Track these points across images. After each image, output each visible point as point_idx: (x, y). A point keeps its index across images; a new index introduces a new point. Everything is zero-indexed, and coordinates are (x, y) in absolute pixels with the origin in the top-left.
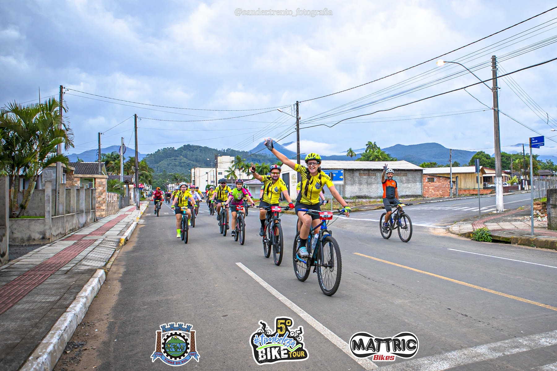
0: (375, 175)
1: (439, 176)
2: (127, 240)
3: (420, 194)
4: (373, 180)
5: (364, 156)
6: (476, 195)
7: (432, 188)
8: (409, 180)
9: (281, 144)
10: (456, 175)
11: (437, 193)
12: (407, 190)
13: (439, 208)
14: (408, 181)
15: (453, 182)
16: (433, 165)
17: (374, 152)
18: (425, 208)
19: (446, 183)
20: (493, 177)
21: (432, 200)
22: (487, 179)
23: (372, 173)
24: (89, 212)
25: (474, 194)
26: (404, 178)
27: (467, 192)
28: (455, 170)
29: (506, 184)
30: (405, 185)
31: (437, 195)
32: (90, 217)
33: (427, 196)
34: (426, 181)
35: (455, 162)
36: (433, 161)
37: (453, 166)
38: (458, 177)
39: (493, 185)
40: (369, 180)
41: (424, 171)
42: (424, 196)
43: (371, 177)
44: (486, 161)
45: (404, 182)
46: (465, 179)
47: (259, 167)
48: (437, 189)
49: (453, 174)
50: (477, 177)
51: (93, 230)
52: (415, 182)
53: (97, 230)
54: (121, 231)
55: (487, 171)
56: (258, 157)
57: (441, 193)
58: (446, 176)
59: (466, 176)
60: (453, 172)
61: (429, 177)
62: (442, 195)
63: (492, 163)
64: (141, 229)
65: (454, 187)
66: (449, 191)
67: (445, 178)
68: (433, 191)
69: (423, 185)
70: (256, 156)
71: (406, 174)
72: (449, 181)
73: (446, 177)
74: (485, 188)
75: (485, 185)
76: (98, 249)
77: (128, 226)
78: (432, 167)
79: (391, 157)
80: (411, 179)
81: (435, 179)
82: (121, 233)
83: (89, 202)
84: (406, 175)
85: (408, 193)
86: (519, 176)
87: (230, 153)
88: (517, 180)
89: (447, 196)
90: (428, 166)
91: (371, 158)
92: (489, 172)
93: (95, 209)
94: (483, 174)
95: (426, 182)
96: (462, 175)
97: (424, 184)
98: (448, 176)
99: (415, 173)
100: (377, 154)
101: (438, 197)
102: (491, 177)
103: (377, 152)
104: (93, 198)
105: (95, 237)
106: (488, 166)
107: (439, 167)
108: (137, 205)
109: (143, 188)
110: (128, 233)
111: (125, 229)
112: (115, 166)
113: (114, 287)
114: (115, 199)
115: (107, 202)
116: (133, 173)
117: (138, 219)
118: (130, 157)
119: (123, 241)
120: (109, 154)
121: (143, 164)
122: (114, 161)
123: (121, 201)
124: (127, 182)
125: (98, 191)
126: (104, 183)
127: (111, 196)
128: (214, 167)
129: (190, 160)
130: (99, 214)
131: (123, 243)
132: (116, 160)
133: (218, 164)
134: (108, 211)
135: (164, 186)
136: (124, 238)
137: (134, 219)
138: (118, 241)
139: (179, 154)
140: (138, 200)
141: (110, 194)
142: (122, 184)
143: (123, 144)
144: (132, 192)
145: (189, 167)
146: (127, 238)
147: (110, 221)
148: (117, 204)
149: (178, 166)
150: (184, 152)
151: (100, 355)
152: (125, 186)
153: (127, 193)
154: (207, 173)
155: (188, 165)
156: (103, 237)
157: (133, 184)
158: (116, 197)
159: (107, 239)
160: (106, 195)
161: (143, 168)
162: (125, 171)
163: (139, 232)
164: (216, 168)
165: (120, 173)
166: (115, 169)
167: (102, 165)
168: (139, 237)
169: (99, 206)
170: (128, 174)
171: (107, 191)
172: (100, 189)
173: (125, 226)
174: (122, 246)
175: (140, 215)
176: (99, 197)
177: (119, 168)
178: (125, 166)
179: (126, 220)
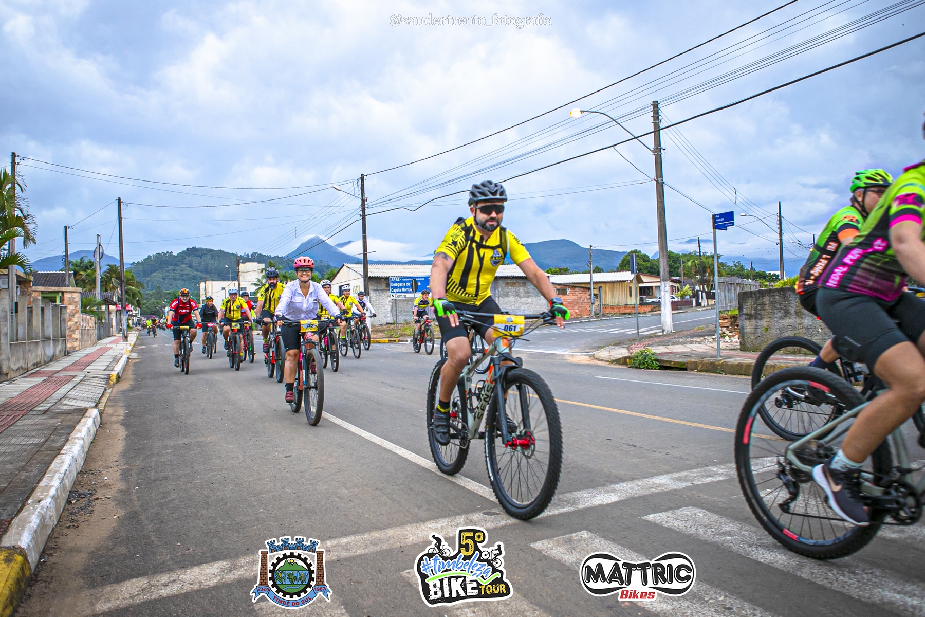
1: (573, 286)
2: (119, 377)
6: (629, 314)
8: (528, 292)
9: (332, 244)
10: (599, 285)
12: (527, 307)
13: (576, 331)
14: (527, 295)
15: (594, 295)
16: (563, 271)
19: (585, 296)
20: (654, 288)
22: (645, 291)
24: (58, 341)
25: (625, 312)
26: (521, 290)
27: (616, 310)
28: (598, 277)
29: (673, 298)
30: (524, 300)
32: (59, 348)
35: (597, 267)
36: (563, 265)
37: (593, 272)
38: (601, 287)
39: (655, 300)
44: (643, 265)
45: (522, 295)
46: (612, 291)
48: (571, 305)
49: (594, 283)
50: (630, 288)
51: (67, 365)
53: (72, 365)
54: (108, 366)
55: (644, 278)
57: (577, 311)
59: (614, 286)
60: (594, 280)
61: (558, 287)
62: (579, 315)
63: (651, 268)
64: (135, 365)
65: (597, 303)
66: (589, 309)
67: (582, 289)
71: (525, 283)
72: (588, 293)
73: (585, 287)
74: (642, 303)
75: (641, 299)
76: (81, 386)
77: (116, 360)
78: (562, 274)
80: (531, 291)
81: (568, 291)
82: (109, 367)
83: (57, 325)
84: (524, 285)
86: (693, 286)
87: (257, 258)
88: (690, 292)
89: (587, 315)
90: (556, 273)
92: (648, 281)
93: (65, 337)
94: (639, 283)
96: (608, 285)
98: (589, 286)
101: (573, 317)
102: (652, 287)
104: (63, 321)
105: (71, 373)
106: (646, 271)
107: (572, 273)
108: (124, 334)
109: (129, 311)
110: (118, 368)
111: (114, 364)
112: (87, 278)
113: (115, 431)
114: (92, 324)
115: (80, 328)
116: (114, 288)
117: (128, 352)
118: (109, 265)
119: (114, 378)
120: (76, 261)
121: (129, 275)
122: (85, 271)
123: (99, 329)
124: (107, 302)
125: (68, 311)
126: (76, 300)
127: (85, 320)
128: (235, 280)
129: (197, 270)
130: (71, 346)
131: (115, 381)
132: (88, 269)
133: (240, 273)
134: (82, 342)
135: (158, 310)
136: (114, 374)
137: (122, 352)
138: (106, 377)
139: (180, 261)
140: (125, 327)
141: (84, 316)
142: (99, 305)
143: (100, 245)
144: (113, 317)
145: (197, 280)
146: (118, 374)
147: (87, 355)
148: (94, 332)
149: (179, 280)
150: (188, 259)
151: (119, 504)
152: (104, 307)
153: (107, 316)
154: (223, 289)
155: (195, 278)
156: (84, 373)
157: (115, 304)
158: (93, 322)
159: (90, 375)
160: (79, 318)
161: (129, 282)
162: (102, 286)
163: (134, 368)
164: (239, 281)
165: (95, 288)
166: (86, 283)
167: (70, 275)
168: (135, 373)
169: (71, 333)
170: (106, 290)
171: (80, 312)
172: (71, 308)
173: (111, 360)
174: (114, 384)
175: (130, 348)
176: (70, 320)
177: (94, 281)
178: (102, 278)
179: (111, 352)
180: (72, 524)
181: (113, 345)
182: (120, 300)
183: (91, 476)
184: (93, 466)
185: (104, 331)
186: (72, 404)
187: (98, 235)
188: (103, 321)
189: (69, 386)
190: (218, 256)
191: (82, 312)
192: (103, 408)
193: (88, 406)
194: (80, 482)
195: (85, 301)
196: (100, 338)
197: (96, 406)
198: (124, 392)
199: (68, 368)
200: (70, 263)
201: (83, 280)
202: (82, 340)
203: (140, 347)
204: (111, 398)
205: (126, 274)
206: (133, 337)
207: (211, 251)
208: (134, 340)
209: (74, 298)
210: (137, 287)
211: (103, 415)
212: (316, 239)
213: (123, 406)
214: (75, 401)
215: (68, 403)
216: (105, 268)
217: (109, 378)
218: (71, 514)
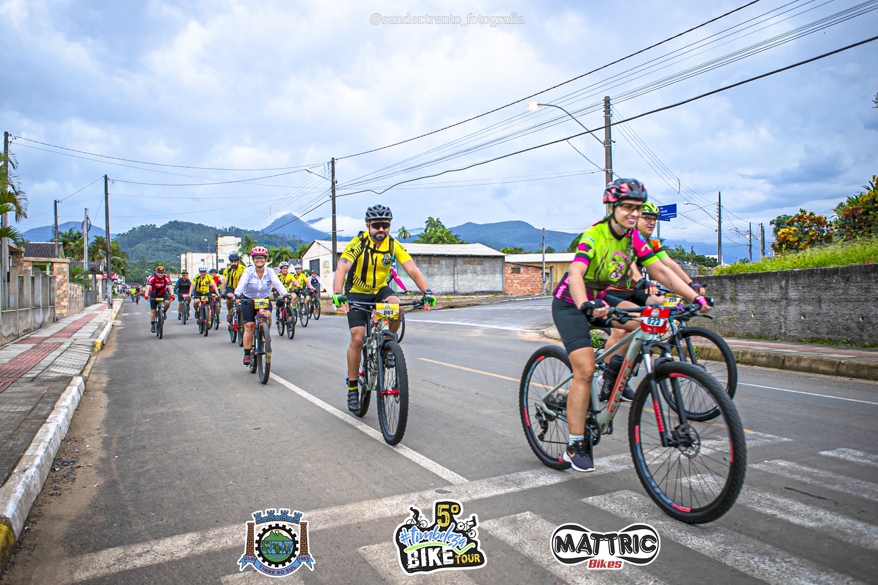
0: (439, 263)
1: (527, 265)
2: (104, 345)
3: (501, 290)
4: (435, 270)
5: (423, 237)
7: (517, 281)
8: (485, 270)
9: (305, 221)
10: (551, 265)
11: (524, 288)
12: (483, 284)
13: (528, 308)
14: (484, 272)
15: (546, 274)
16: (517, 251)
17: (436, 232)
18: (509, 307)
19: (538, 275)
21: (518, 297)
23: (434, 261)
24: (47, 309)
26: (479, 268)
28: (550, 257)
30: (480, 277)
31: (525, 292)
32: (48, 315)
33: (510, 292)
34: (510, 272)
35: (549, 248)
36: (518, 245)
37: (546, 253)
38: (553, 267)
40: (431, 269)
41: (506, 257)
42: (506, 292)
43: (433, 265)
45: (479, 273)
47: (277, 252)
48: (524, 283)
49: (546, 262)
51: (55, 331)
52: (494, 272)
53: (60, 331)
54: (93, 333)
56: (273, 240)
57: (530, 288)
58: (536, 265)
59: (564, 266)
60: (546, 260)
61: (513, 266)
62: (531, 292)
64: (119, 332)
65: (548, 281)
66: (541, 287)
67: (535, 268)
68: (518, 286)
69: (505, 278)
70: (271, 236)
71: (482, 261)
72: (540, 272)
76: (67, 354)
77: (101, 327)
78: (516, 253)
79: (460, 240)
80: (487, 268)
81: (522, 270)
82: (94, 335)
83: (46, 294)
84: (481, 263)
85: (483, 289)
87: (234, 232)
89: (538, 292)
90: (511, 252)
91: (433, 240)
93: (54, 305)
95: (509, 274)
96: (559, 264)
97: (506, 275)
98: (540, 266)
99: (494, 262)
100: (441, 235)
101: (526, 294)
103: (440, 232)
104: (52, 290)
105: (60, 340)
107: (527, 254)
108: (109, 302)
109: (115, 279)
110: (103, 336)
111: (99, 331)
112: (75, 249)
113: (98, 398)
114: (79, 292)
115: (68, 296)
116: (101, 258)
117: (113, 319)
118: (96, 237)
119: (98, 346)
120: (66, 233)
121: (114, 246)
122: (74, 242)
123: (86, 297)
124: (94, 271)
125: (57, 280)
126: (65, 270)
127: (73, 288)
128: (213, 252)
129: (178, 242)
130: (59, 313)
131: (99, 348)
132: (76, 240)
133: (218, 247)
134: (70, 309)
135: (142, 279)
136: (99, 341)
137: (107, 319)
138: (91, 344)
139: (162, 234)
140: (110, 295)
141: (72, 285)
142: (86, 274)
143: (88, 218)
144: (100, 285)
145: (178, 252)
146: (103, 341)
147: (74, 322)
148: (81, 300)
149: (161, 250)
150: (170, 231)
151: (99, 472)
152: (90, 276)
153: (93, 285)
154: (203, 260)
155: (176, 249)
156: (71, 340)
157: (101, 273)
158: (80, 290)
159: (76, 342)
160: (67, 287)
161: (115, 252)
162: (89, 256)
163: (117, 336)
164: (217, 254)
165: (82, 258)
166: (75, 253)
167: (59, 246)
168: (119, 341)
169: (59, 301)
170: (93, 260)
171: (68, 281)
172: (59, 278)
173: (97, 327)
174: (98, 351)
175: (114, 315)
176: (59, 289)
177: (82, 251)
178: (89, 248)
179: (96, 320)
180: (55, 492)
181: (99, 312)
182: (106, 269)
183: (74, 443)
184: (77, 434)
185: (90, 298)
186: (59, 371)
187: (86, 209)
188: (90, 289)
189: (56, 353)
190: (198, 229)
191: (70, 281)
192: (87, 376)
193: (74, 373)
194: (64, 450)
195: (73, 270)
196: (87, 305)
197: (81, 374)
198: (107, 359)
199: (56, 335)
200: (60, 233)
201: (72, 250)
202: (69, 308)
203: (124, 315)
204: (96, 365)
205: (112, 245)
206: (118, 304)
207: (191, 224)
208: (119, 307)
209: (63, 268)
210: (122, 258)
211: (88, 382)
212: (290, 215)
213: (106, 374)
214: (61, 368)
215: (55, 370)
216: (92, 239)
217: (94, 346)
218: (55, 482)
